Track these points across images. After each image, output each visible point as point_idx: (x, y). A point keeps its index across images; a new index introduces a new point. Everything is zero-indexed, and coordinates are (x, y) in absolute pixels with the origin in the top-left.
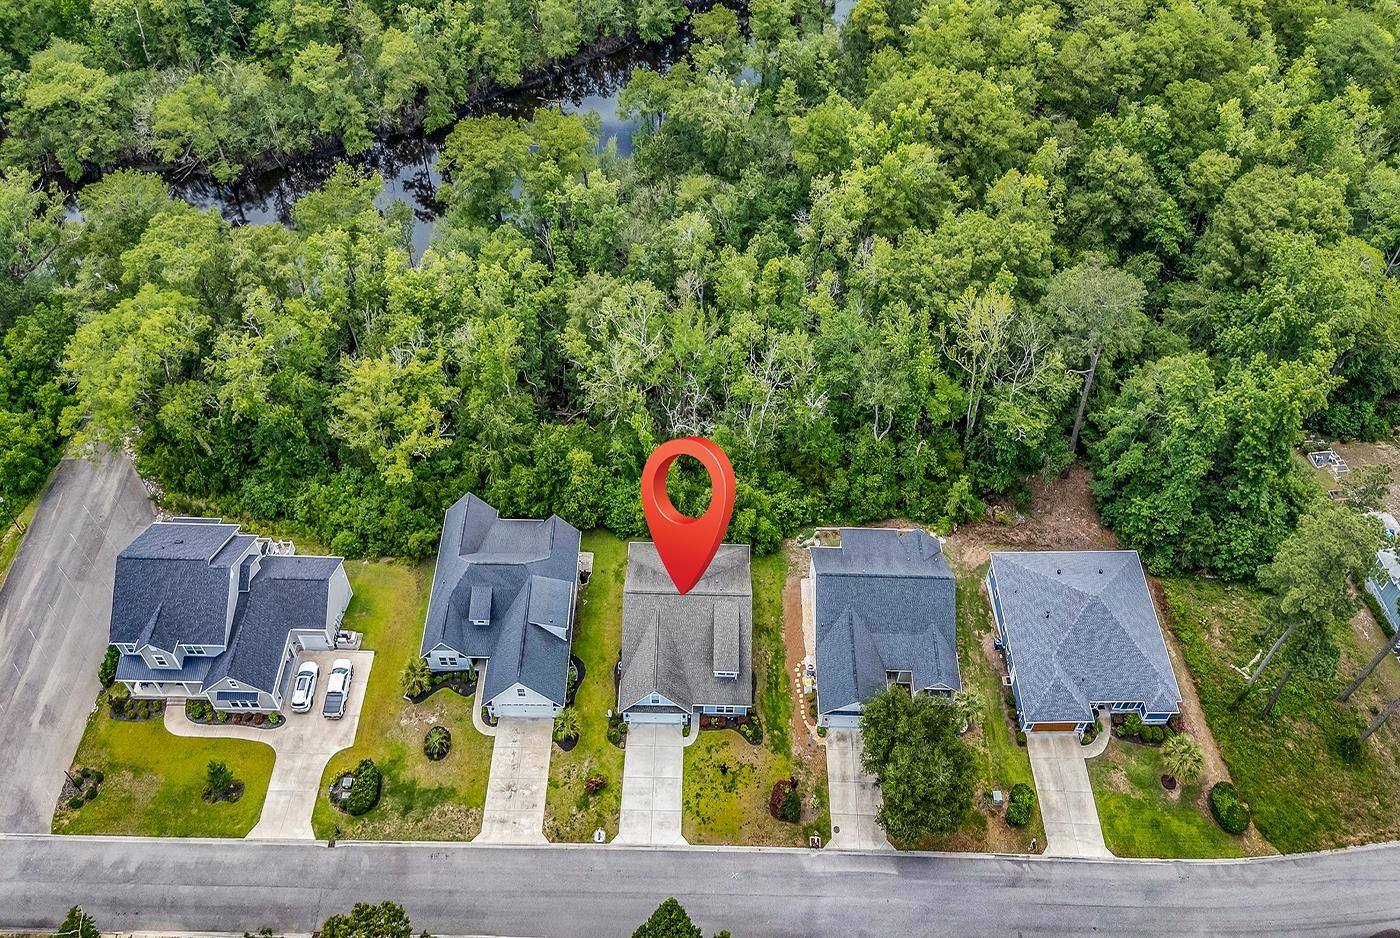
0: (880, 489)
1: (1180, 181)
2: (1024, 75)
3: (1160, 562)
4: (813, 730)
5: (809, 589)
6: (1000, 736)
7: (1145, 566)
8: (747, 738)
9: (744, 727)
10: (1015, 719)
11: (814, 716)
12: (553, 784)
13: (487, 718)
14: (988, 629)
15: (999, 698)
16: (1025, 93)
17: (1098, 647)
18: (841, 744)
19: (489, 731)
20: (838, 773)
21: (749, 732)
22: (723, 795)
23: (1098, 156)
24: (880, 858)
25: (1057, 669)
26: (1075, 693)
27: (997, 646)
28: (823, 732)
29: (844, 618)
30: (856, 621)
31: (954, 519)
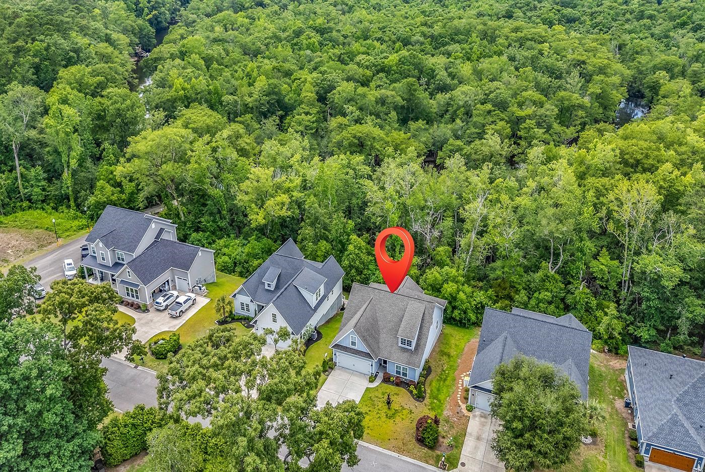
0: (550, 303)
4: (463, 406)
6: (620, 457)
8: (413, 396)
9: (412, 388)
10: (636, 449)
11: (466, 399)
14: (623, 398)
15: (624, 434)
18: (483, 419)
20: (475, 434)
21: (415, 392)
22: (384, 418)
25: (675, 410)
26: (692, 432)
27: (627, 405)
28: (470, 409)
29: (501, 339)
30: (510, 341)
31: (606, 342)
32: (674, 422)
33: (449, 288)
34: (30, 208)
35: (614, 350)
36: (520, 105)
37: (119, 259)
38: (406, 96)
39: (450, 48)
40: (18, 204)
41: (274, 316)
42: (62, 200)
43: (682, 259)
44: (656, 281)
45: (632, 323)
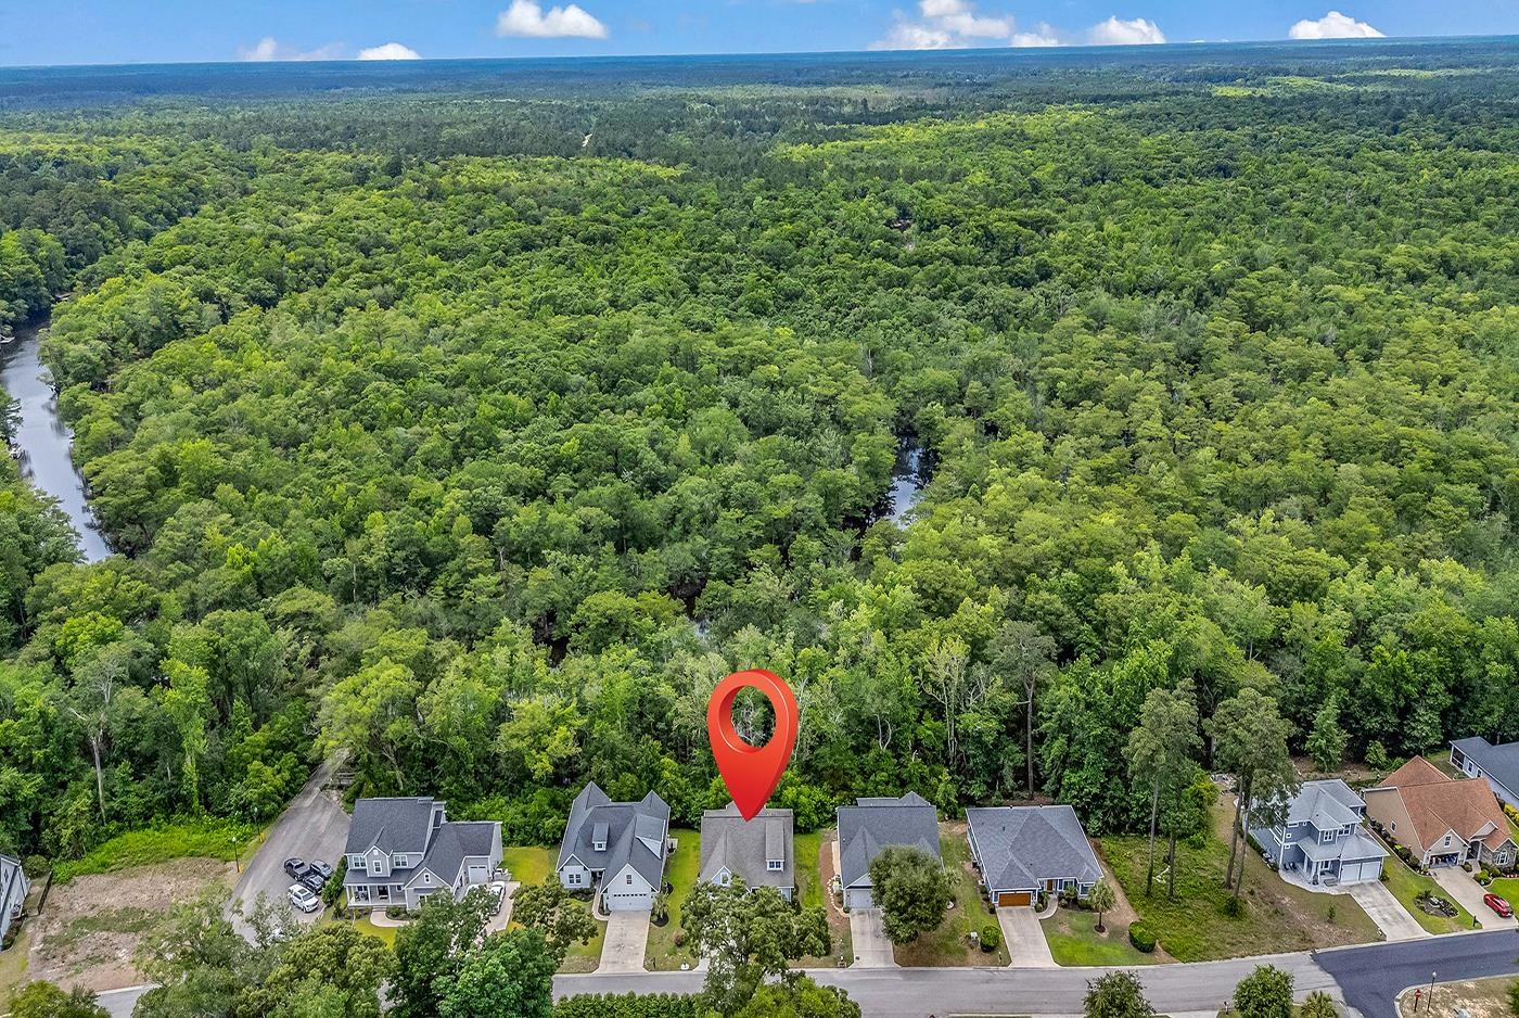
0: (887, 783)
1: (1091, 612)
2: (978, 563)
3: (1094, 824)
4: (841, 910)
5: (835, 846)
6: (978, 911)
7: (1084, 828)
10: (987, 900)
11: (841, 902)
12: (649, 942)
13: (602, 910)
14: (970, 859)
15: (977, 891)
16: (981, 572)
17: (1039, 843)
18: (861, 917)
19: (604, 918)
20: (858, 930)
23: (1031, 597)
24: (890, 971)
25: (1011, 856)
26: (1025, 871)
27: (975, 865)
28: (847, 911)
29: (859, 834)
30: (868, 836)
31: (945, 810)
32: (1012, 866)
33: (790, 793)
34: (120, 829)
35: (954, 816)
36: (774, 498)
37: (398, 864)
38: (617, 512)
39: (639, 396)
40: (102, 828)
41: (629, 877)
42: (173, 805)
43: (996, 711)
44: (978, 739)
45: (964, 783)
